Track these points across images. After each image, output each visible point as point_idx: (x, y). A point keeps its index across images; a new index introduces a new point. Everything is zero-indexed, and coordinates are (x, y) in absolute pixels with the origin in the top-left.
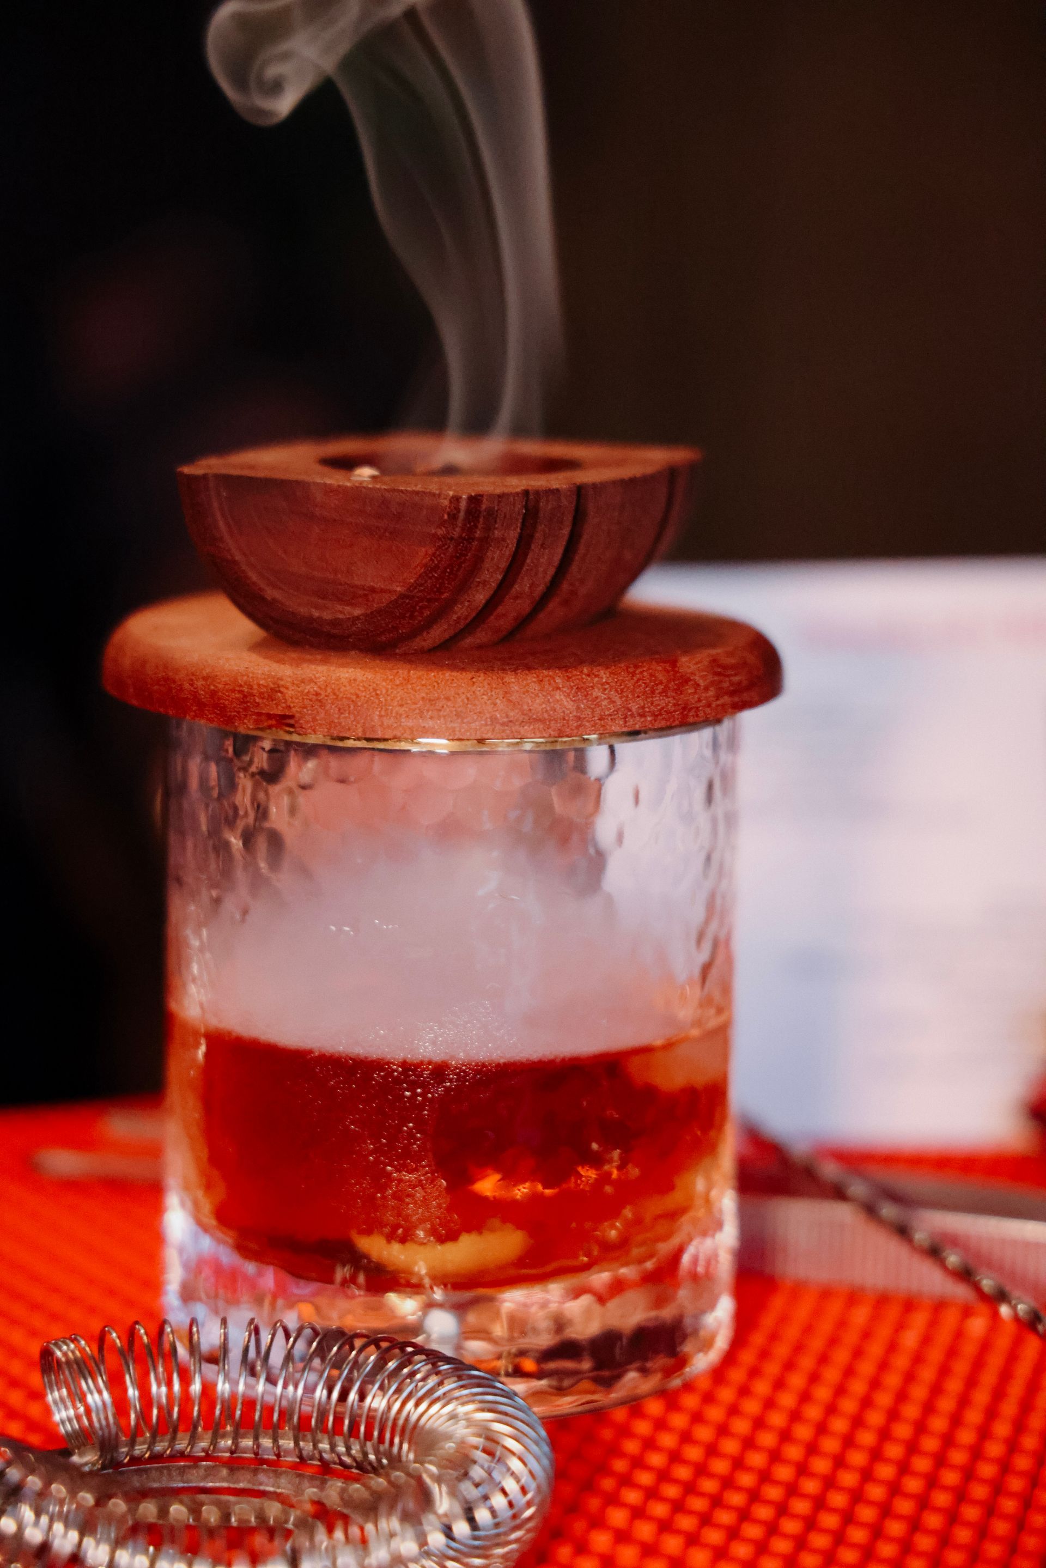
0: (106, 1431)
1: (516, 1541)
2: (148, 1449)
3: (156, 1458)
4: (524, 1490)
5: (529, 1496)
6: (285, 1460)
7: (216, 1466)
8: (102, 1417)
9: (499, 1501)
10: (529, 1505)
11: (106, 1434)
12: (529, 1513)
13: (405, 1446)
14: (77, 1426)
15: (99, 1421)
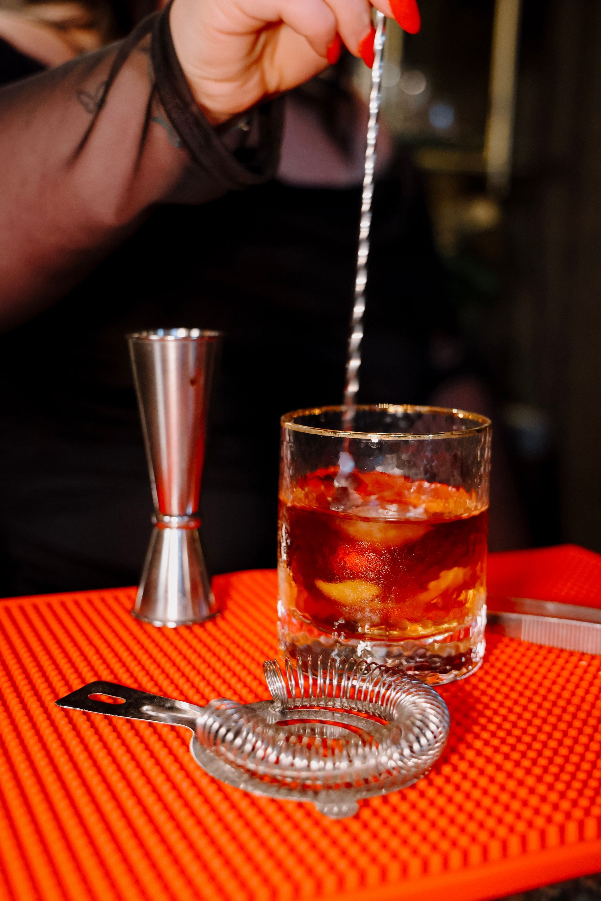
0: (283, 697)
1: (438, 747)
2: (301, 703)
3: (304, 707)
4: (438, 728)
5: (440, 729)
6: (354, 711)
7: (327, 711)
8: (282, 692)
9: (429, 735)
10: (440, 733)
11: (283, 698)
12: (441, 736)
13: (395, 711)
14: (274, 693)
15: (281, 692)
